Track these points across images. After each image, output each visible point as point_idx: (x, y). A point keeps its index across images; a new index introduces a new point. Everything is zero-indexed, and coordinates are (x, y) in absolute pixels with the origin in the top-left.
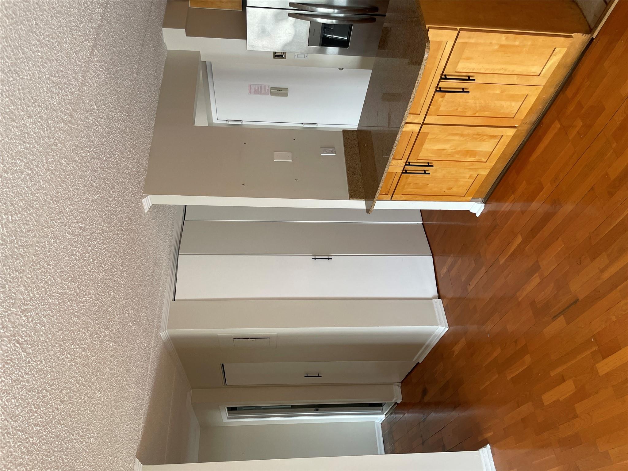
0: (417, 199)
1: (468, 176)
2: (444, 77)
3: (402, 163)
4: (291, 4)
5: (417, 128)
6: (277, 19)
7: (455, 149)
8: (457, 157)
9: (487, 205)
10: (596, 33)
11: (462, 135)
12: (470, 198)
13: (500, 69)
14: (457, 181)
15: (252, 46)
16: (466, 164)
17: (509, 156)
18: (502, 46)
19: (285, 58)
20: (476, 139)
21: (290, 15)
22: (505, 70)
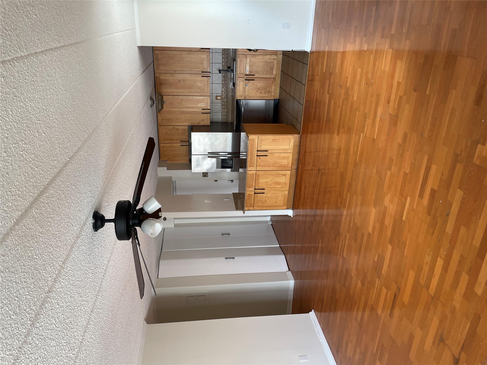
0: (264, 209)
1: (281, 195)
2: (258, 151)
3: (253, 189)
4: (208, 153)
5: (255, 172)
6: (204, 159)
7: (271, 182)
8: (273, 186)
9: (294, 211)
10: (301, 133)
11: (272, 175)
12: (286, 207)
13: (275, 148)
14: (277, 198)
15: (194, 171)
16: (278, 188)
17: (294, 185)
18: (273, 139)
19: (208, 177)
20: (278, 176)
21: (209, 157)
22: (278, 148)
